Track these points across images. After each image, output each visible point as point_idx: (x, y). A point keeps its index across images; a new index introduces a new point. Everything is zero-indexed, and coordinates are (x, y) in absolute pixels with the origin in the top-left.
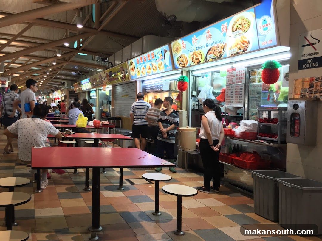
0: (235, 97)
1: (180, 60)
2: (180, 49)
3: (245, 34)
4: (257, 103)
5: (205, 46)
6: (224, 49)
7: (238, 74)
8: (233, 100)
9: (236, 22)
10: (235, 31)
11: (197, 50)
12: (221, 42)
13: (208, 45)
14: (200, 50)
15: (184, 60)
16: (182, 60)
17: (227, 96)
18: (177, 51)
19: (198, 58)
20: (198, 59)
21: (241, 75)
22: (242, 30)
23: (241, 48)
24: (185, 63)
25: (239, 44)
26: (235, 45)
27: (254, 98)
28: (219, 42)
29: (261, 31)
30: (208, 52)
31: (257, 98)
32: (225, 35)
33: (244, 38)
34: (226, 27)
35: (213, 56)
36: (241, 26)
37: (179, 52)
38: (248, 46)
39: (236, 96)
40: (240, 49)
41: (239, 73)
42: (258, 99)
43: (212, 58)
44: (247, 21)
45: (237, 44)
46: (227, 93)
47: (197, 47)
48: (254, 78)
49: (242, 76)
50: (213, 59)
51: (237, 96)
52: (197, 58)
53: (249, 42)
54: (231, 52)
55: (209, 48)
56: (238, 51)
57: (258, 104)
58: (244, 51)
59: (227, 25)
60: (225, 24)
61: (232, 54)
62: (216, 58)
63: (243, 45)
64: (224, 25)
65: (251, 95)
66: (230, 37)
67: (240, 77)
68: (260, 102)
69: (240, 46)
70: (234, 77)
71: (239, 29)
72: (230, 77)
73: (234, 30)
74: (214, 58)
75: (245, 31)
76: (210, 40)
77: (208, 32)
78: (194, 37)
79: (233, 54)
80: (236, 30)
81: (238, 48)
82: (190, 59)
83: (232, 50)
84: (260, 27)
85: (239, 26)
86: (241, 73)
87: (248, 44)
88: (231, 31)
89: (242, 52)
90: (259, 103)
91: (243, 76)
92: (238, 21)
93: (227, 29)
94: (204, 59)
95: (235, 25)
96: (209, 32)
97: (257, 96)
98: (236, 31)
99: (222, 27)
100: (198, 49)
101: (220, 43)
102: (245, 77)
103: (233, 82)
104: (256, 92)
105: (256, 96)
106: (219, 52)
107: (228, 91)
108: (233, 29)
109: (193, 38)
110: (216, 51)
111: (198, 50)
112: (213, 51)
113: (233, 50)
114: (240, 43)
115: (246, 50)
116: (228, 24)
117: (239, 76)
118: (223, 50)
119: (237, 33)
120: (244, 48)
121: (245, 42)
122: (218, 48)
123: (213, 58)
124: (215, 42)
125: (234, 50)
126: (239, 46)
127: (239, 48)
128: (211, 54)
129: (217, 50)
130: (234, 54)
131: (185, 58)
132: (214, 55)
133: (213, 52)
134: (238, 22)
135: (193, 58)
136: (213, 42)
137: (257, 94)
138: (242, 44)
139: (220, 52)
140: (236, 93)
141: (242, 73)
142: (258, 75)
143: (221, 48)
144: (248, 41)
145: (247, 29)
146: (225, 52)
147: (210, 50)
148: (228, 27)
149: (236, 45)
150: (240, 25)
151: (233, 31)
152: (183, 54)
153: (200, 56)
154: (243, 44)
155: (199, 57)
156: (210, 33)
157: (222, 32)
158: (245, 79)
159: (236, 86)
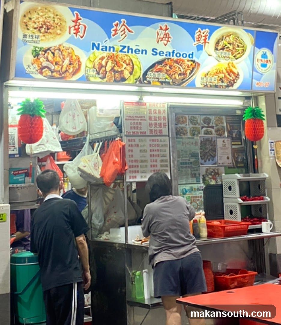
0: (151, 161)
1: (47, 58)
2: (59, 32)
3: (235, 62)
4: (193, 172)
5: (150, 52)
6: (192, 72)
7: (153, 115)
8: (146, 166)
9: (225, 38)
10: (221, 49)
11: (121, 51)
12: (189, 57)
13: (158, 52)
14: (131, 55)
15: (67, 62)
16: (58, 59)
17: (131, 159)
18: (43, 30)
19: (120, 70)
20: (121, 72)
21: (160, 118)
22: (232, 54)
23: (224, 79)
24: (66, 71)
25: (223, 73)
26: (215, 71)
27: (186, 163)
28: (185, 55)
29: (258, 65)
30: (153, 66)
31: (191, 163)
32: (200, 48)
33: (233, 66)
34: (206, 36)
35: (163, 76)
36: (231, 47)
37: (48, 36)
38: (235, 81)
39: (152, 158)
40: (222, 82)
41: (155, 115)
42: (193, 166)
43: (161, 80)
44: (241, 44)
45: (220, 71)
46: (131, 153)
47: (124, 47)
48: (183, 127)
49: (162, 122)
50: (162, 83)
51: (155, 158)
52: (116, 68)
53: (238, 75)
54: (205, 81)
55: (158, 58)
56: (218, 83)
57: (195, 174)
58: (228, 86)
59: (208, 34)
60: (204, 30)
61: (207, 85)
62: (171, 83)
63: (228, 77)
64: (202, 32)
65: (181, 159)
66: (209, 55)
67: (158, 122)
68: (197, 170)
69: (224, 77)
70: (145, 120)
71: (228, 49)
72: (135, 120)
73: (219, 48)
74: (165, 82)
75: (236, 57)
76: (165, 45)
77: (164, 28)
78: (120, 22)
79: (209, 86)
80: (223, 49)
81: (219, 78)
82: (90, 65)
83: (207, 79)
84: (258, 60)
85: (228, 45)
86: (159, 115)
87: (236, 77)
88: (213, 48)
89: (224, 87)
90: (195, 172)
91: (164, 122)
92: (228, 36)
93: (207, 41)
94: (136, 77)
95: (223, 41)
96: (166, 29)
97: (192, 160)
98: (221, 51)
99: (198, 34)
100: (126, 50)
101: (187, 58)
102: (167, 124)
103: (143, 130)
104: (188, 153)
105: (189, 160)
106: (180, 74)
107: (130, 148)
108: (218, 46)
109: (117, 22)
110: (173, 69)
111: (127, 53)
112: (168, 68)
113: (209, 79)
114: (225, 71)
115: (232, 85)
116: (211, 34)
117: (155, 120)
118: (190, 74)
119: (223, 55)
120: (230, 82)
121: (234, 73)
122: (181, 65)
123: (164, 80)
124: (176, 52)
125: (211, 80)
126: (222, 75)
127: (221, 79)
128: (160, 71)
129: (177, 69)
130: (211, 86)
131: (74, 57)
132: (166, 76)
133: (167, 71)
134: (227, 38)
135: (102, 66)
136: (171, 51)
137: (192, 156)
138: (227, 74)
139: (184, 74)
140: (152, 153)
141: (162, 116)
142: (190, 124)
143: (186, 68)
144: (237, 73)
145: (239, 55)
146: (194, 77)
147: (159, 63)
148: (209, 38)
149: (217, 73)
150: (230, 44)
151: (216, 49)
152: (67, 45)
153: (129, 68)
154: (229, 75)
155: (123, 69)
156: (167, 32)
157: (196, 42)
158: (167, 127)
159: (150, 140)
